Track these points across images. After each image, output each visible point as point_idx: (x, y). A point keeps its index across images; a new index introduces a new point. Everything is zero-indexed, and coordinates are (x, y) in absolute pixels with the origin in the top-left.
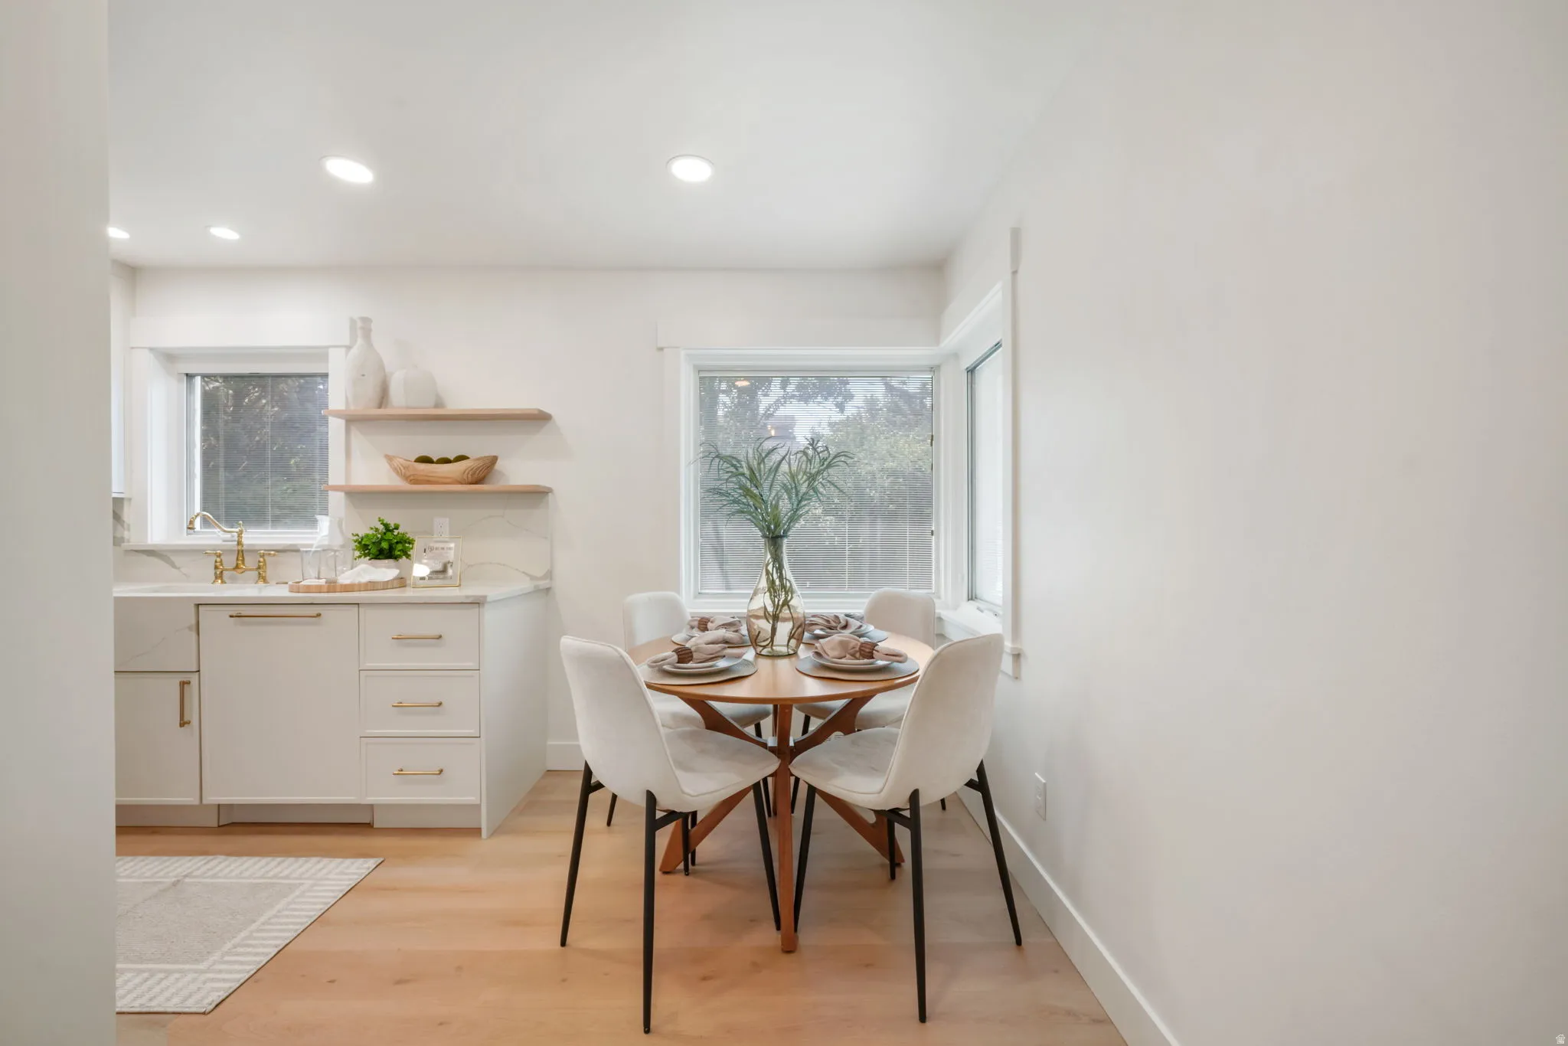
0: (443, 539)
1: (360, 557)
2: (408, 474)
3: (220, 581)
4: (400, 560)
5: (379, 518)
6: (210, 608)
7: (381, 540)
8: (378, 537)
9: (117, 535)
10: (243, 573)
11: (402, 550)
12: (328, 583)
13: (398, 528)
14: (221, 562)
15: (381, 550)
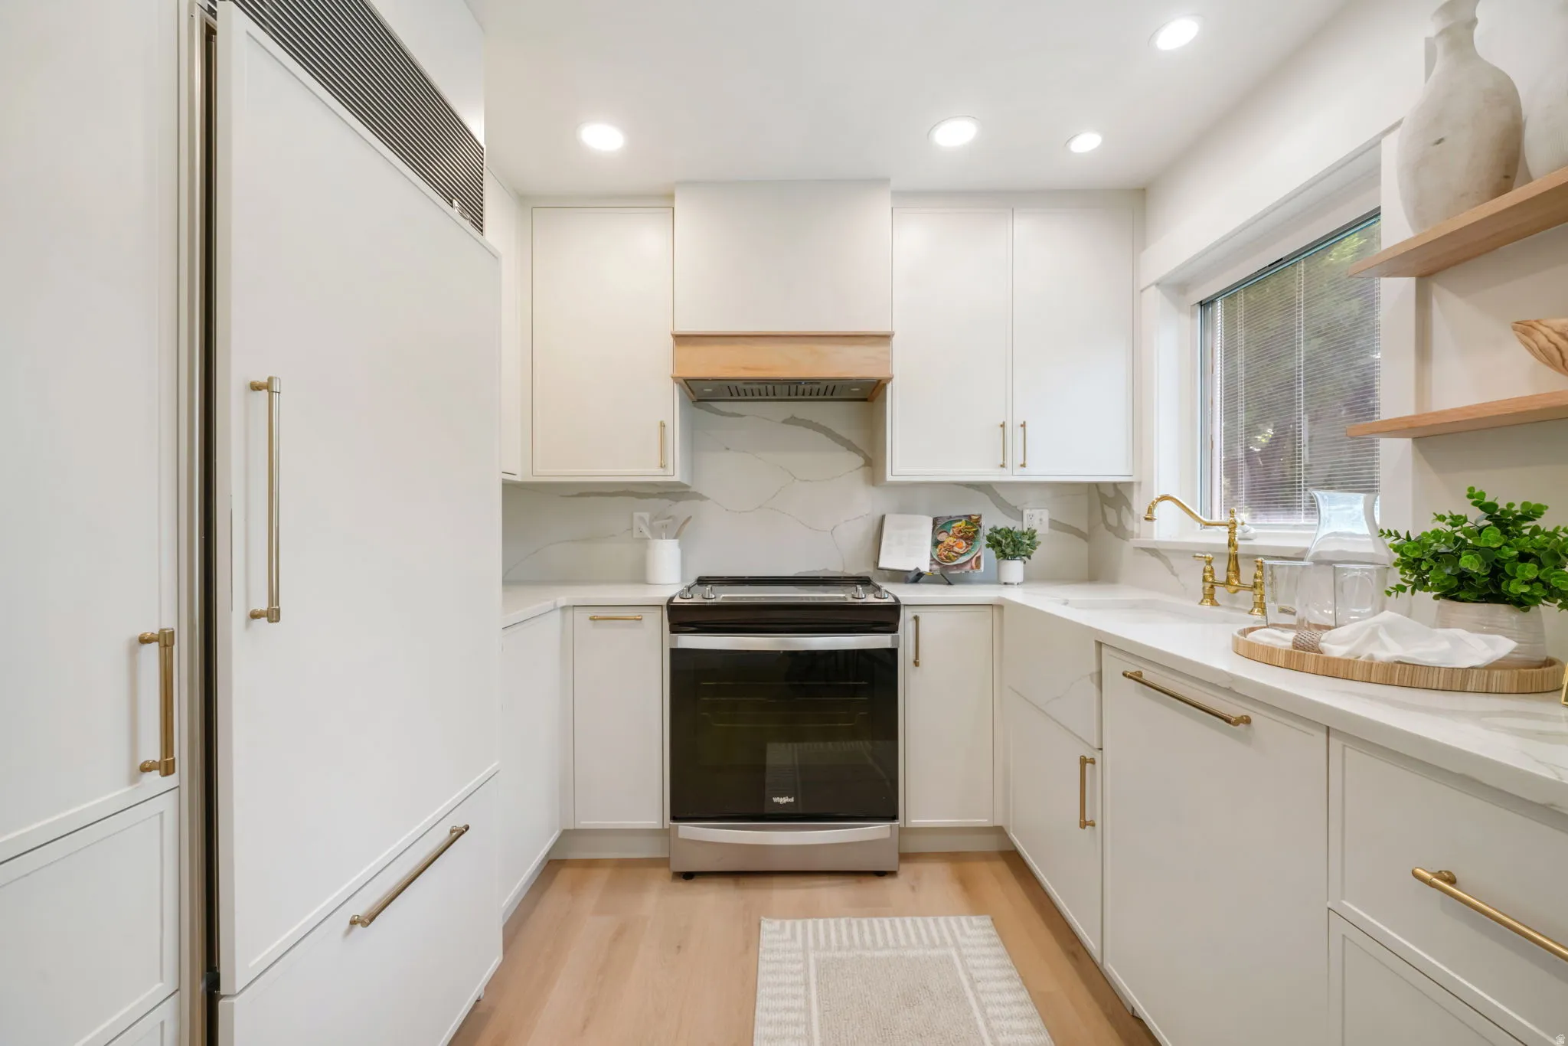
3: (1206, 604)
4: (1533, 609)
5: (1471, 489)
6: (1112, 652)
7: (1460, 549)
8: (1457, 539)
9: (1129, 527)
10: (1236, 592)
11: (1538, 579)
12: (1296, 645)
13: (1532, 513)
14: (1212, 571)
15: (1464, 578)
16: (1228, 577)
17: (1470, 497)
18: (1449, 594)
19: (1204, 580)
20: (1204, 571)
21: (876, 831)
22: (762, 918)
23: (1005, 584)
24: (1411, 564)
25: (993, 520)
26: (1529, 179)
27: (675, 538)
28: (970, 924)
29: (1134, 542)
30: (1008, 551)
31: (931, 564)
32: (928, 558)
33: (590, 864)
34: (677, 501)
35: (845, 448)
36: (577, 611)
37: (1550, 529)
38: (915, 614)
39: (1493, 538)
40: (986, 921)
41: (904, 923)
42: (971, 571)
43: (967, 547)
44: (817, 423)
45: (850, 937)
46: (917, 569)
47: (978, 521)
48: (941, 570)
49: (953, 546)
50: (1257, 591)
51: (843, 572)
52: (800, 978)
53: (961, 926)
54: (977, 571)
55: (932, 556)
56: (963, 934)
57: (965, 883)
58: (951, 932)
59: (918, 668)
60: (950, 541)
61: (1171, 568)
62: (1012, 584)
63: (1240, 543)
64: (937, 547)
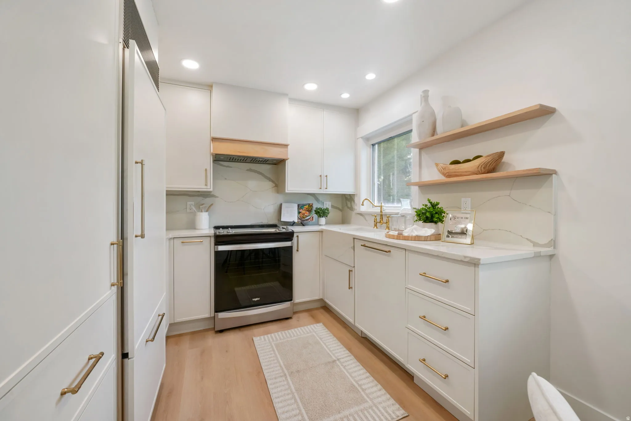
0: (467, 212)
1: (417, 220)
2: (445, 172)
3: (376, 227)
4: (437, 224)
5: (428, 199)
6: (357, 240)
7: (426, 212)
8: (426, 209)
9: (354, 208)
10: (382, 224)
11: (438, 218)
12: (398, 234)
13: (438, 204)
14: (376, 219)
15: (427, 218)
16: (380, 220)
17: (428, 200)
18: (425, 221)
19: (375, 221)
20: (375, 219)
21: (286, 305)
22: (253, 337)
23: (320, 225)
24: (418, 215)
25: (316, 206)
26: (437, 135)
27: (207, 211)
28: (317, 325)
29: (355, 211)
30: (322, 215)
31: (298, 219)
32: (297, 217)
33: (180, 335)
34: (206, 198)
35: (268, 181)
36: (175, 240)
37: (440, 207)
38: (297, 235)
39: (432, 209)
40: (321, 324)
41: (298, 329)
42: (311, 221)
43: (309, 214)
44: (259, 171)
45: (283, 336)
46: (294, 221)
47: (312, 205)
48: (301, 221)
49: (304, 214)
50: (387, 224)
51: (267, 223)
52: (271, 349)
53: (314, 327)
54: (312, 221)
55: (298, 217)
56: (315, 328)
57: (313, 317)
58: (312, 329)
59: (298, 252)
60: (304, 212)
61: (365, 219)
62: (322, 225)
63: (383, 211)
64: (299, 214)
